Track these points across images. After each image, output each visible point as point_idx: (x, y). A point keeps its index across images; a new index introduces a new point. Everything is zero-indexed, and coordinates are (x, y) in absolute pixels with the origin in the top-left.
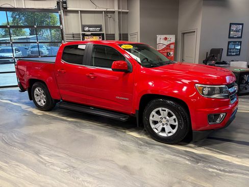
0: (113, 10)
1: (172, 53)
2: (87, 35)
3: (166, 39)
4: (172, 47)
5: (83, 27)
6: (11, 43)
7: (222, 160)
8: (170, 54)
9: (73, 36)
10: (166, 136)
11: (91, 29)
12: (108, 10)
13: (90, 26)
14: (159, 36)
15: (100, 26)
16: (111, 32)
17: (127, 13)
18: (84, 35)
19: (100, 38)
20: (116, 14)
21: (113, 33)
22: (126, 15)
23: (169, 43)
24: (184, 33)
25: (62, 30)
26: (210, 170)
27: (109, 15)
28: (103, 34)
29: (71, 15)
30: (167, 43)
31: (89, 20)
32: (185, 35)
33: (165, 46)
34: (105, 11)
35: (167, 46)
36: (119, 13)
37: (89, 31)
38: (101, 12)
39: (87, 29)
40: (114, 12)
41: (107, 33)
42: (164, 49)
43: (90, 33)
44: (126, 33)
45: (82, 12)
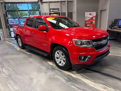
1: (94, 22)
2: (52, 14)
3: (90, 14)
4: (94, 18)
5: (50, 9)
6: (18, 18)
7: (84, 82)
8: (93, 22)
9: (46, 14)
10: (61, 65)
11: (54, 10)
13: (53, 9)
14: (87, 13)
15: (58, 9)
16: (63, 11)
18: (50, 14)
19: (58, 15)
20: (66, 2)
21: (65, 12)
22: (72, 2)
23: (92, 16)
24: (101, 11)
25: (40, 11)
26: (73, 87)
27: (63, 3)
28: (60, 13)
29: (45, 4)
30: (91, 16)
31: (53, 6)
32: (102, 12)
33: (90, 18)
34: (60, 1)
35: (91, 18)
36: (68, 1)
37: (53, 11)
38: (58, 2)
39: (52, 10)
41: (62, 12)
42: (89, 20)
43: (53, 12)
44: (72, 12)
45: (49, 2)
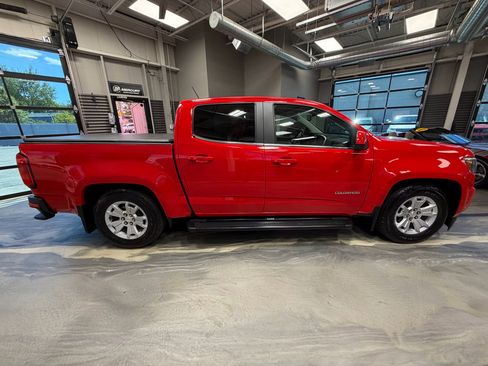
0: (159, 64)
2: (120, 100)
5: (111, 85)
9: (94, 100)
11: (125, 90)
12: (151, 63)
13: (122, 85)
15: (139, 87)
17: (176, 72)
18: (114, 99)
19: (141, 105)
20: (164, 72)
21: (160, 100)
22: (176, 76)
25: (70, 86)
27: (152, 72)
28: (146, 100)
31: (120, 74)
34: (146, 65)
36: (168, 70)
37: (122, 93)
38: (139, 65)
39: (117, 89)
40: (158, 68)
41: (153, 99)
43: (125, 97)
45: (107, 59)
